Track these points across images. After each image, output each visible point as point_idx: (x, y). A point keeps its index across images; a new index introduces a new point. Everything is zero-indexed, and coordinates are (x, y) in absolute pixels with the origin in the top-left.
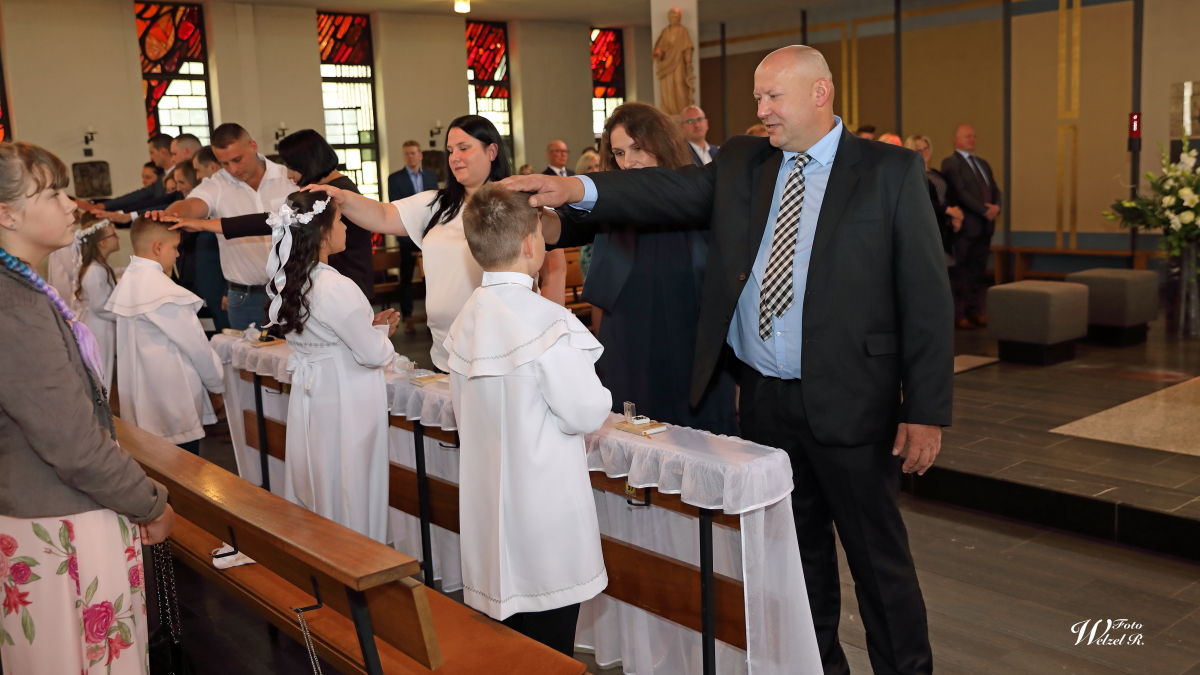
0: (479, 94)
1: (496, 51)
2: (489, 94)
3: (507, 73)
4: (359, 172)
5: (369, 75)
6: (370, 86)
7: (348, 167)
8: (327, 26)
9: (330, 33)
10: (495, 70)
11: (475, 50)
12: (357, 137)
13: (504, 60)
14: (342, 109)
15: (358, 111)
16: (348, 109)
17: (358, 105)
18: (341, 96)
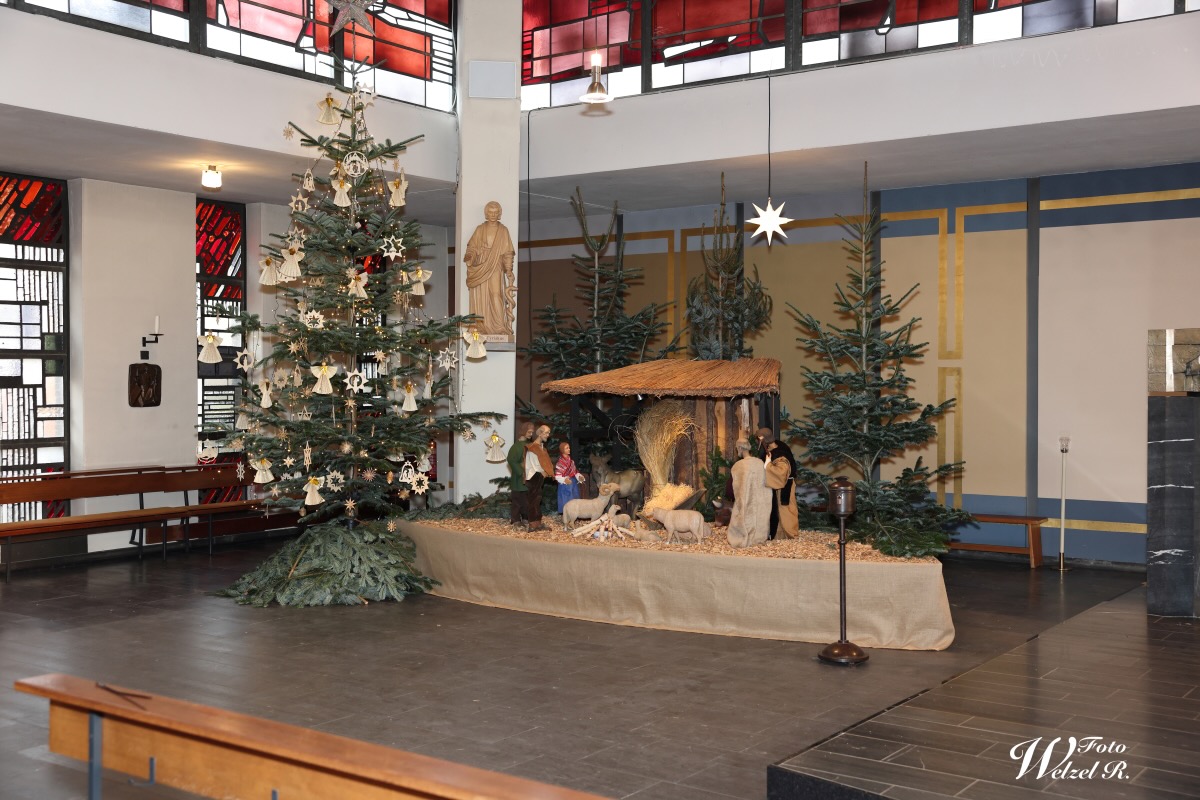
0: (206, 294)
1: (229, 241)
2: (218, 295)
3: (242, 269)
4: (39, 391)
5: (62, 260)
6: (61, 275)
7: (25, 383)
8: (8, 190)
9: (11, 201)
10: (228, 264)
11: (204, 235)
12: (39, 342)
13: (239, 253)
14: (20, 303)
15: (44, 308)
16: (30, 303)
17: (44, 298)
18: (20, 284)
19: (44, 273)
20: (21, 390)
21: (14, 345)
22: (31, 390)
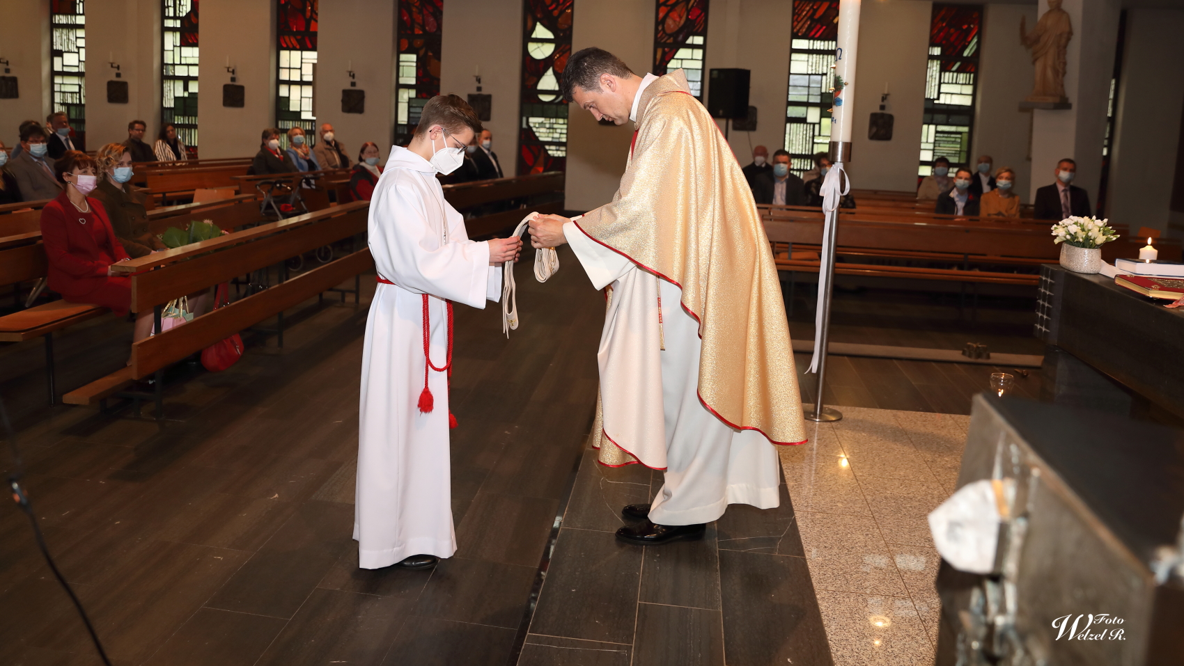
0: (944, 69)
1: (969, 31)
2: (954, 68)
3: (977, 53)
4: (817, 127)
7: (808, 121)
9: (808, 15)
10: (964, 48)
12: (819, 97)
13: (975, 40)
14: (809, 75)
15: (824, 77)
16: (815, 74)
17: (825, 72)
18: (810, 64)
19: (826, 56)
20: (805, 125)
21: (804, 99)
22: (812, 126)
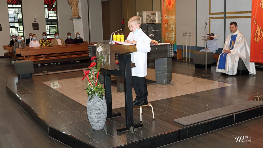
0: (49, 10)
1: (53, 1)
2: (51, 10)
3: (56, 5)
5: (21, 6)
6: (21, 9)
10: (53, 4)
12: (18, 20)
13: (55, 2)
16: (16, 14)
18: (14, 11)
19: (18, 9)
21: (14, 21)
22: (17, 28)
